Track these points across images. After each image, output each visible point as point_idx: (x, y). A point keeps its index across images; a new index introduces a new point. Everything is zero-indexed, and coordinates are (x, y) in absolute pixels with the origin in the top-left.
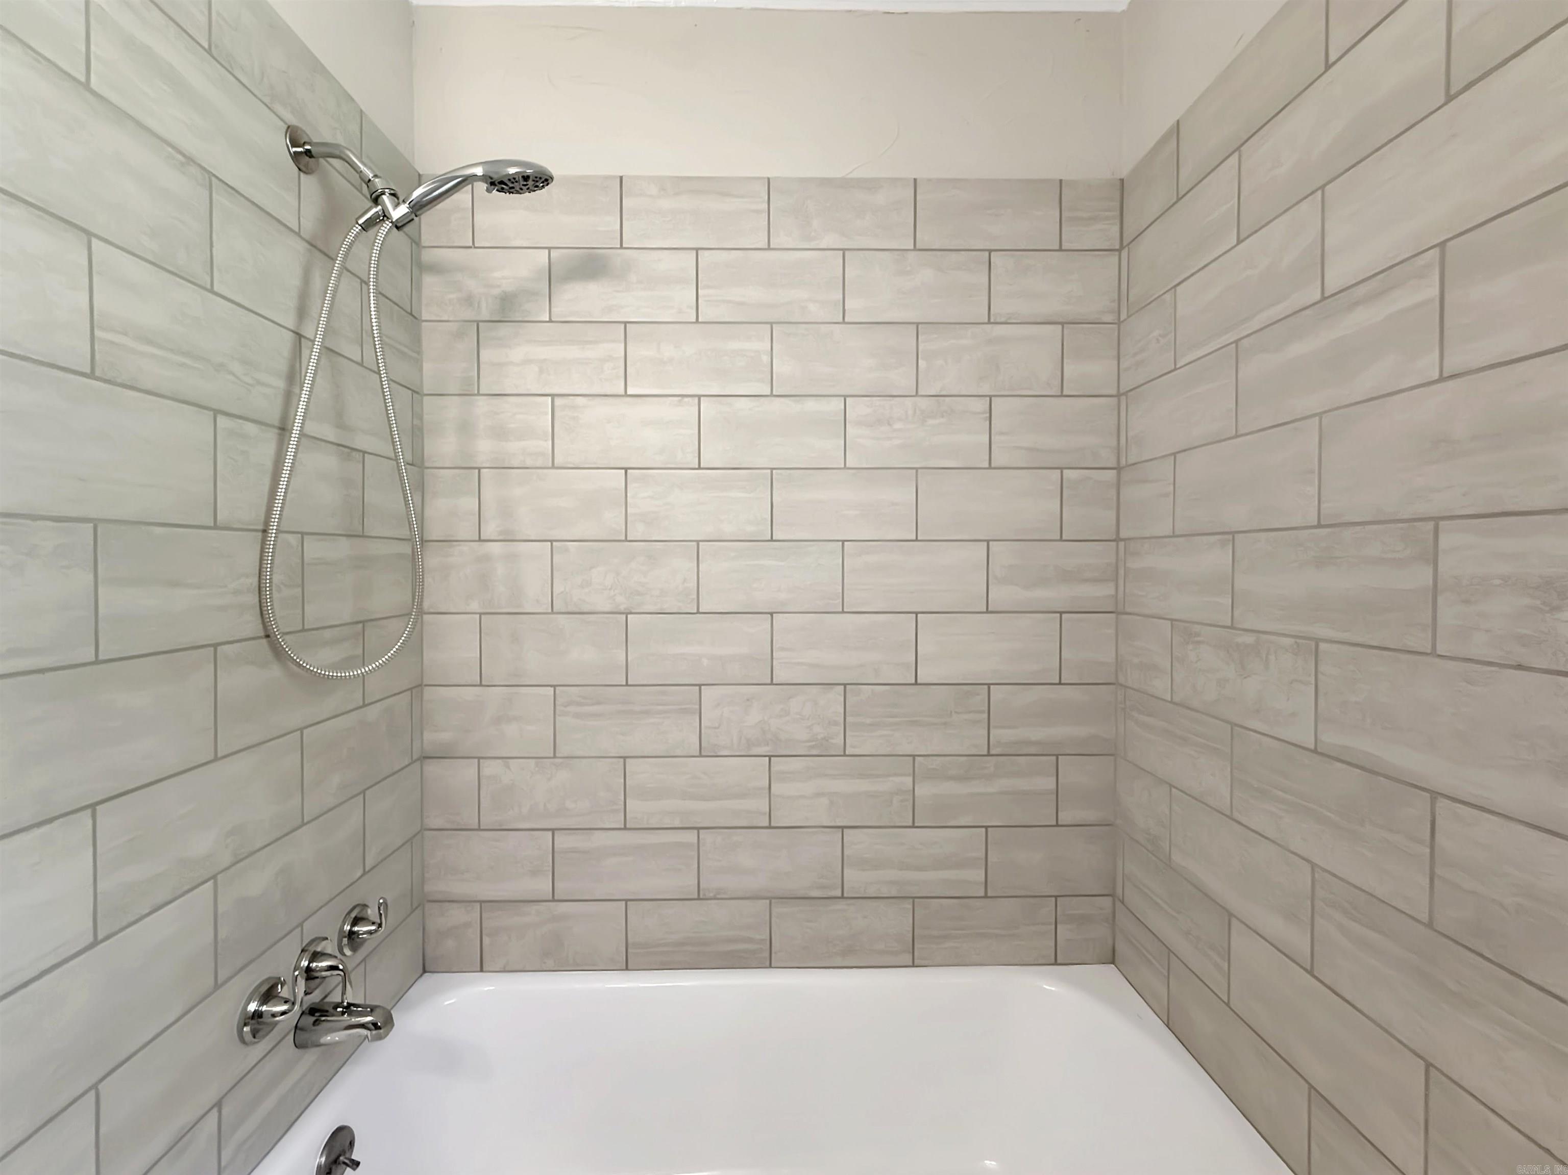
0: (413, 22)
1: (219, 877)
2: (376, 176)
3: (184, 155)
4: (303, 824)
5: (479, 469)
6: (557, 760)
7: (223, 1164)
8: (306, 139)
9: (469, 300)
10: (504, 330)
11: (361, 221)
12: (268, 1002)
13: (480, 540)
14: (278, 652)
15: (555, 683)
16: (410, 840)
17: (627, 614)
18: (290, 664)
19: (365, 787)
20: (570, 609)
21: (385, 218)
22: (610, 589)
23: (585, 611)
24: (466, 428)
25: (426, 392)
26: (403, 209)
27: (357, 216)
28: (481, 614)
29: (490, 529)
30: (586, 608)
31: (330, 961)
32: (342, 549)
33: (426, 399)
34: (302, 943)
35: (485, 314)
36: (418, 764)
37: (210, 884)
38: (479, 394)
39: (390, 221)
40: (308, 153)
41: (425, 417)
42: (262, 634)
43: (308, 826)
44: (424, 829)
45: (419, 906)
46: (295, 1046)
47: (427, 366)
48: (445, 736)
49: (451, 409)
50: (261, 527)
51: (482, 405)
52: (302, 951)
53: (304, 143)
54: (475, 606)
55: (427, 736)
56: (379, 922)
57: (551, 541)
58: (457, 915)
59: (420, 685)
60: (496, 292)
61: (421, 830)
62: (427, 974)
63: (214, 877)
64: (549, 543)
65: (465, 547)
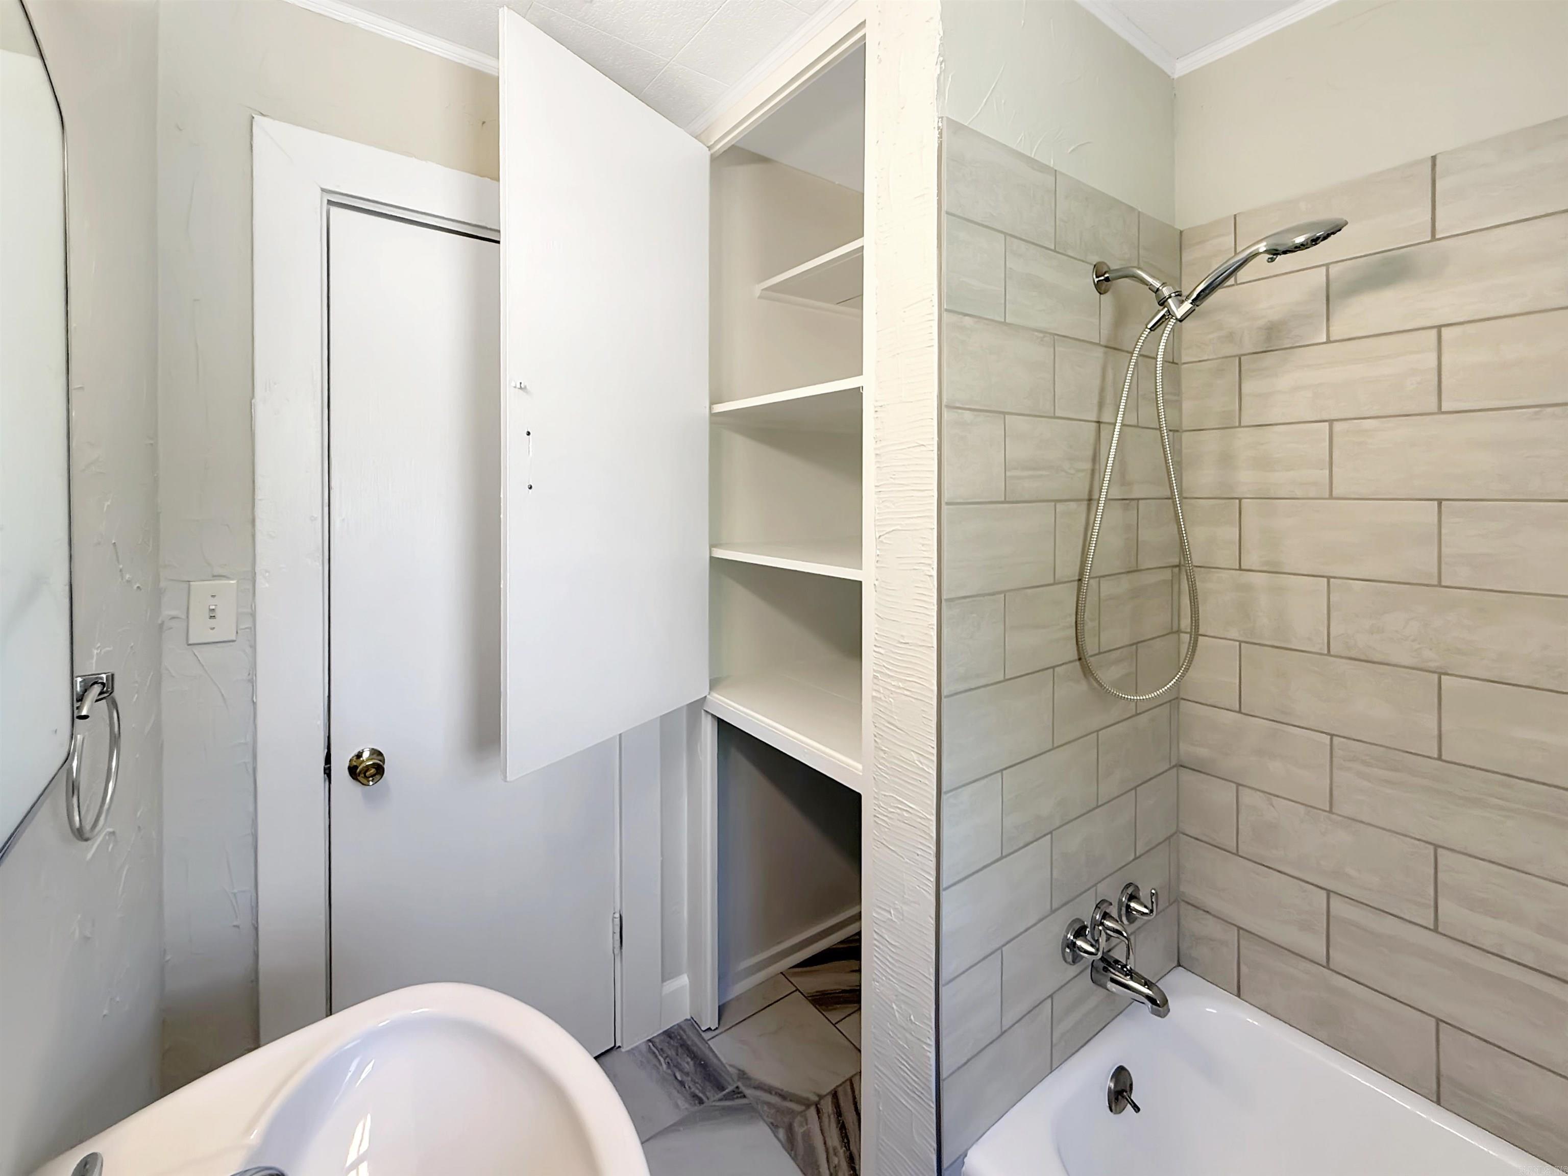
0: (1175, 95)
1: (1054, 832)
2: (1164, 284)
3: (1041, 331)
4: (1098, 807)
5: (1240, 499)
6: (1334, 816)
7: (1054, 1041)
8: (1105, 269)
9: (1231, 337)
10: (1269, 360)
11: (1149, 326)
12: (1079, 937)
13: (1240, 569)
14: (1087, 671)
15: (1333, 732)
16: (1168, 838)
17: (1440, 674)
18: (1092, 680)
19: (1137, 784)
20: (1353, 654)
21: (1170, 316)
22: (1414, 641)
23: (1375, 660)
24: (1226, 459)
25: (1184, 428)
26: (1187, 306)
27: (1146, 323)
28: (1240, 642)
29: (1252, 559)
30: (1377, 657)
31: (1112, 923)
32: (1124, 585)
33: (1185, 436)
34: (1096, 900)
35: (1248, 347)
36: (1175, 770)
37: (1049, 836)
38: (1240, 426)
39: (1174, 318)
40: (1107, 279)
41: (1184, 451)
42: (1076, 657)
43: (1101, 808)
44: (1178, 832)
45: (1174, 902)
46: (1092, 980)
47: (1187, 406)
48: (1203, 752)
49: (1210, 443)
50: (1077, 578)
51: (1243, 439)
52: (1097, 906)
53: (1105, 273)
54: (1234, 633)
55: (1183, 747)
56: (1151, 908)
57: (1329, 578)
58: (1210, 928)
59: (1177, 698)
60: (1261, 322)
61: (1176, 833)
62: (1180, 968)
63: (1051, 833)
64: (1325, 580)
65: (1224, 575)
